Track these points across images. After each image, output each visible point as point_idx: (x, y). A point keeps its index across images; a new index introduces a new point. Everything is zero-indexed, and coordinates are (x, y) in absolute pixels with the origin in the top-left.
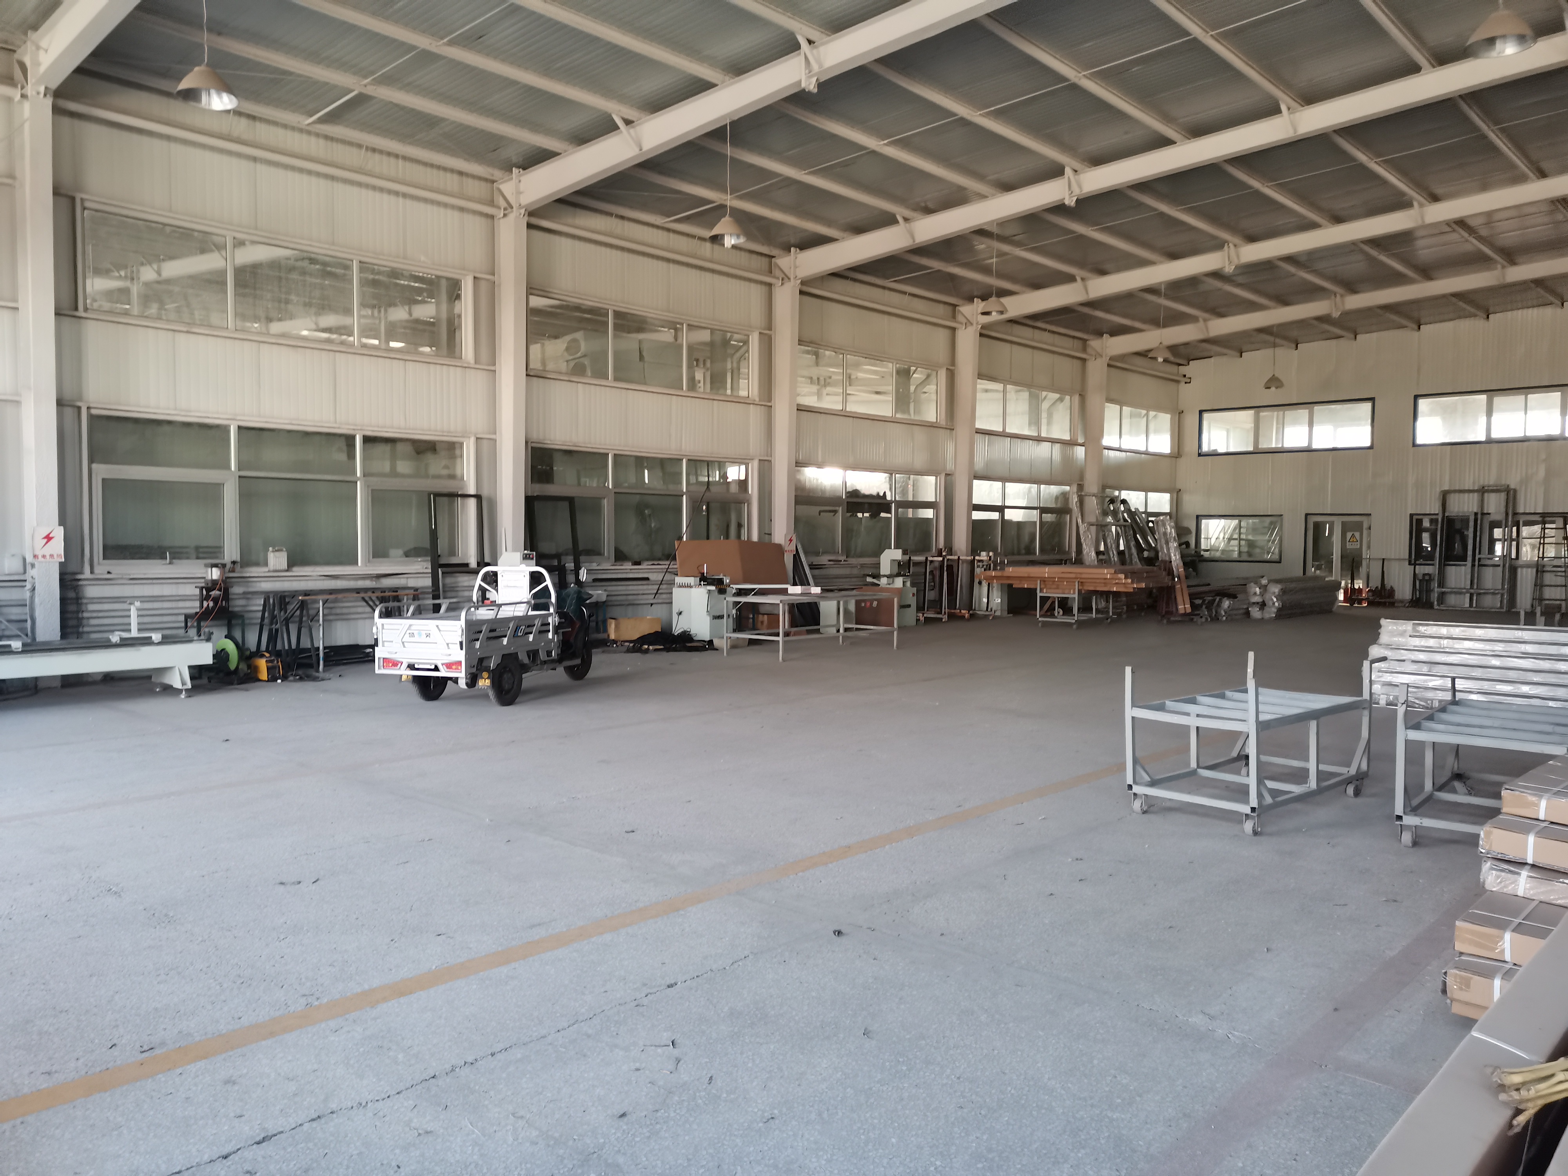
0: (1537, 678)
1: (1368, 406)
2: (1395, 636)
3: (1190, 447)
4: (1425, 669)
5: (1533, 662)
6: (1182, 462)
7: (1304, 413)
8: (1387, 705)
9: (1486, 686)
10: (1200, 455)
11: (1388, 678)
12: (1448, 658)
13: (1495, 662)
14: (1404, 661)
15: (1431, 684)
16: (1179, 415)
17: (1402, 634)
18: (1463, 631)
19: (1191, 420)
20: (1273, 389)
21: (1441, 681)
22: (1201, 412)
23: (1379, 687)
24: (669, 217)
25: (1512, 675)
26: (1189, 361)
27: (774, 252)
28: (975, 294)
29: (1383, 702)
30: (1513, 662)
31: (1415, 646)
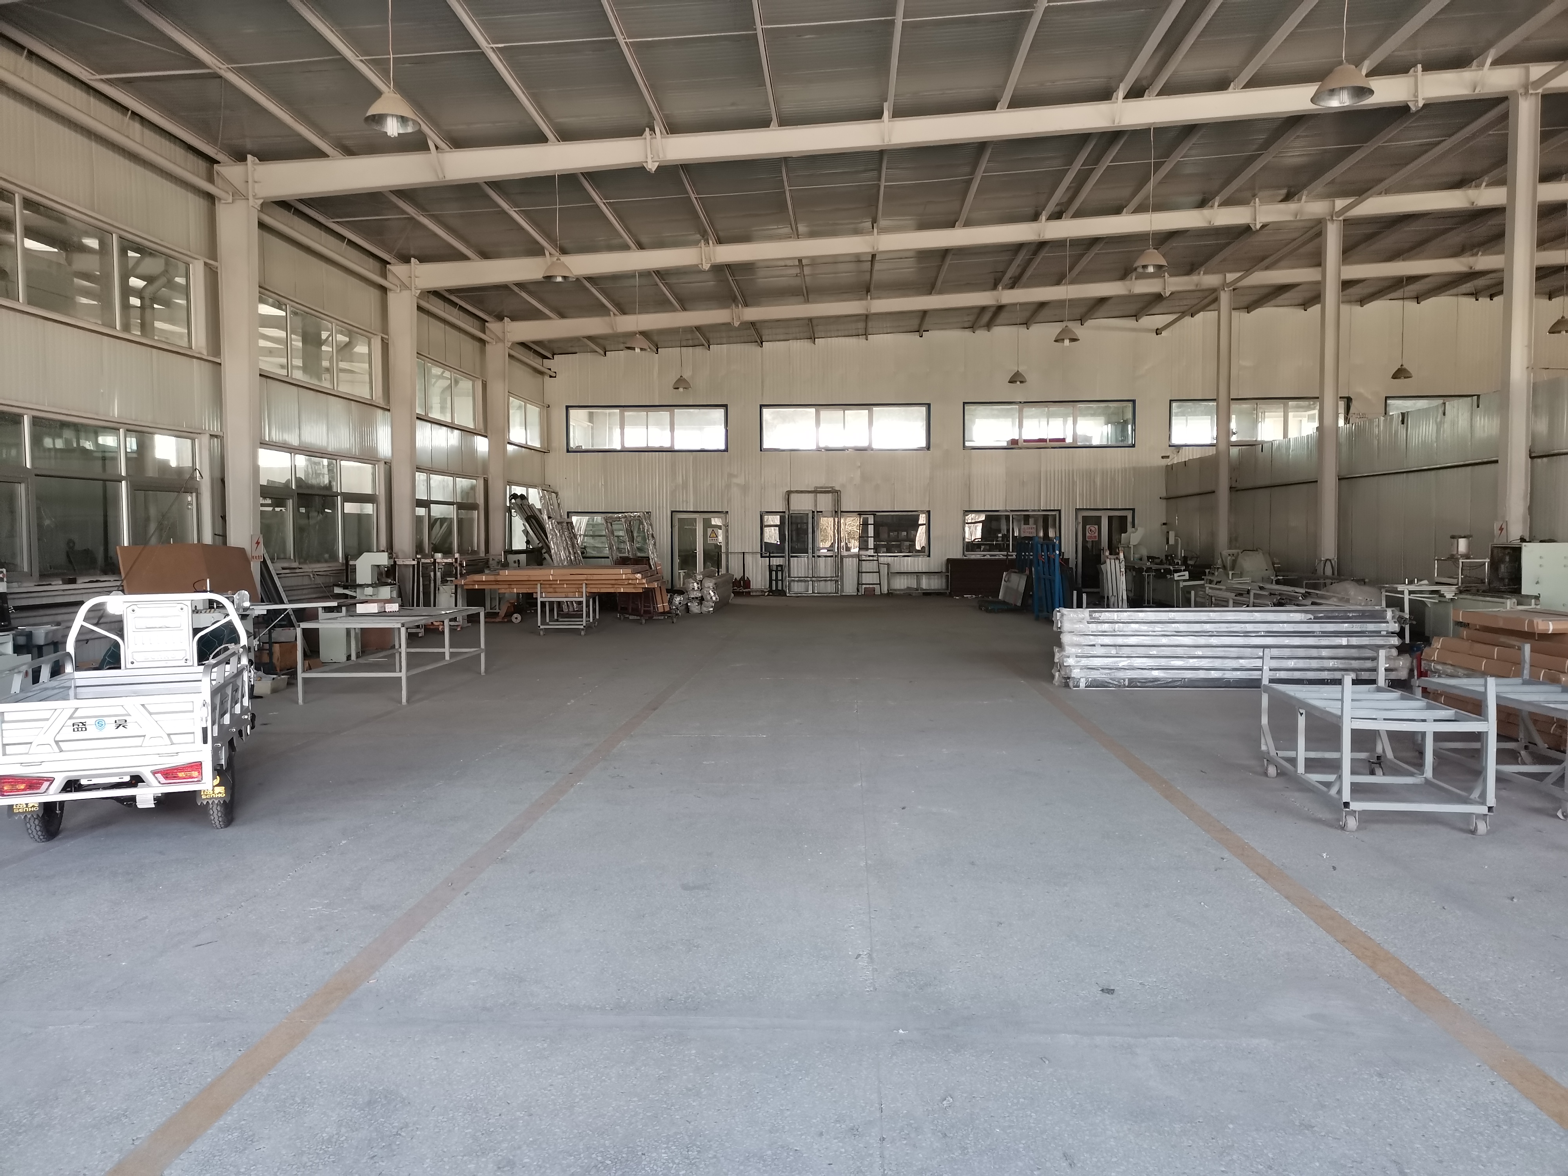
0: (1199, 652)
1: (720, 412)
2: (1075, 623)
3: (559, 442)
4: (1113, 651)
5: (1193, 639)
6: (551, 458)
7: (665, 415)
8: (1086, 687)
9: (1163, 662)
10: (568, 451)
11: (1084, 662)
12: (1127, 640)
13: (1164, 641)
14: (1094, 645)
15: (1121, 665)
16: (546, 408)
17: (1080, 621)
18: (1129, 616)
19: (558, 414)
20: (681, 390)
21: (1129, 661)
22: (567, 407)
23: (1079, 670)
24: (99, 74)
25: (1180, 651)
26: (554, 354)
27: (219, 157)
28: (412, 252)
29: (1082, 684)
30: (1178, 640)
31: (1092, 632)
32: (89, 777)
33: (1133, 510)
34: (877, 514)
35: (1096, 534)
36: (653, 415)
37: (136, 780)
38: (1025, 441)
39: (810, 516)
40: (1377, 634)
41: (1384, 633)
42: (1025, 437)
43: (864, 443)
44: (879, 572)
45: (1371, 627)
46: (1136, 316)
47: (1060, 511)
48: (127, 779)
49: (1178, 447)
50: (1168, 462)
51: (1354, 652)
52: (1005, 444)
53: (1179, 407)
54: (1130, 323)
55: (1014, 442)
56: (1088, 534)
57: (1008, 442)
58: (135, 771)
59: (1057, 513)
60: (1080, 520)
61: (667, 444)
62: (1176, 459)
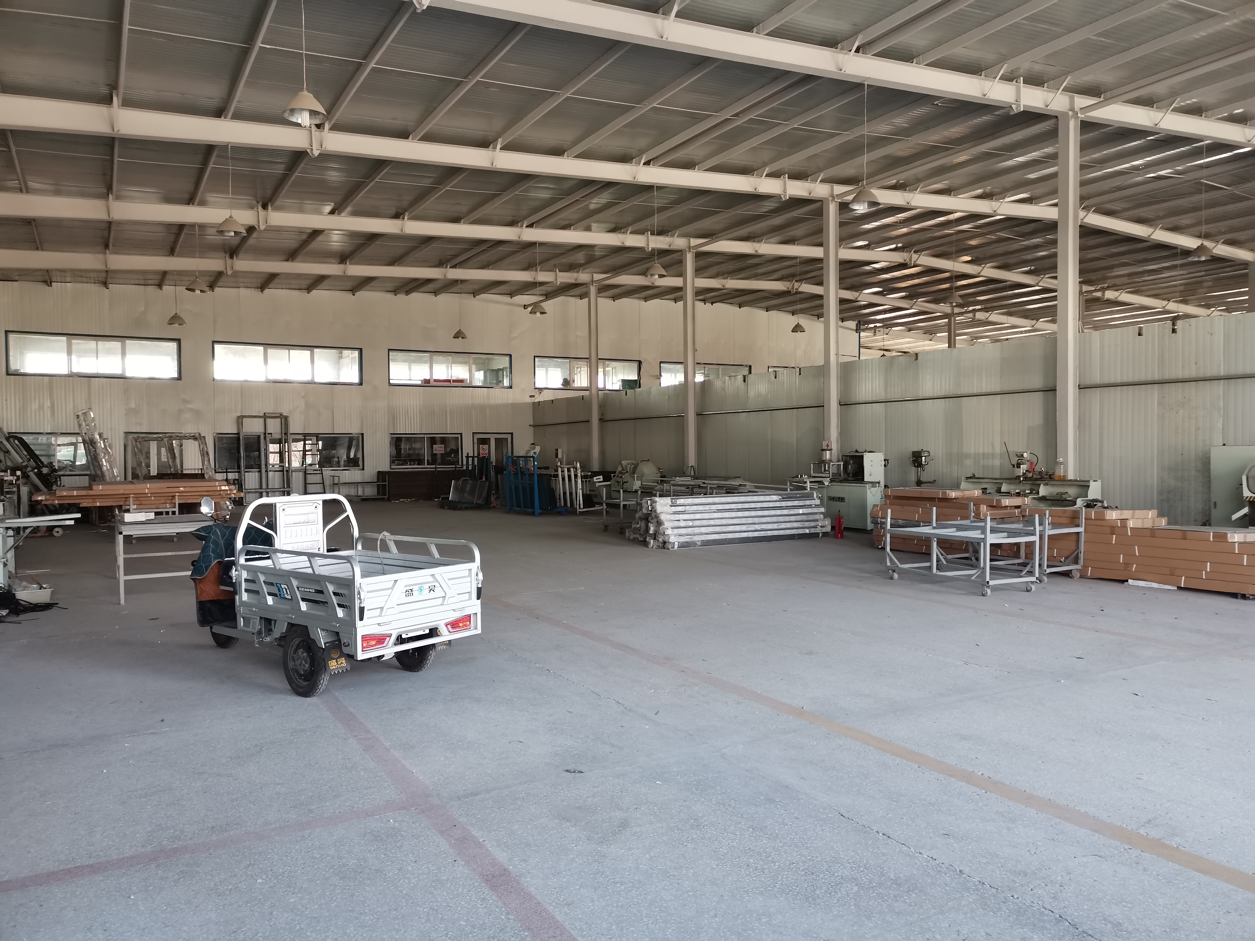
7: (116, 345)
32: (407, 632)
33: (512, 434)
34: (320, 435)
35: (487, 452)
36: (103, 345)
37: (433, 632)
38: (435, 381)
39: (262, 437)
40: (810, 506)
41: (813, 506)
42: (435, 377)
43: (307, 377)
44: (323, 483)
45: (808, 502)
46: (511, 294)
47: (461, 434)
48: (427, 631)
49: (541, 390)
50: (533, 400)
51: (804, 518)
52: (419, 383)
53: (540, 361)
54: (506, 299)
55: (427, 381)
56: (481, 452)
57: (422, 381)
58: (432, 625)
59: (459, 436)
60: (476, 441)
61: (118, 371)
62: (539, 398)
